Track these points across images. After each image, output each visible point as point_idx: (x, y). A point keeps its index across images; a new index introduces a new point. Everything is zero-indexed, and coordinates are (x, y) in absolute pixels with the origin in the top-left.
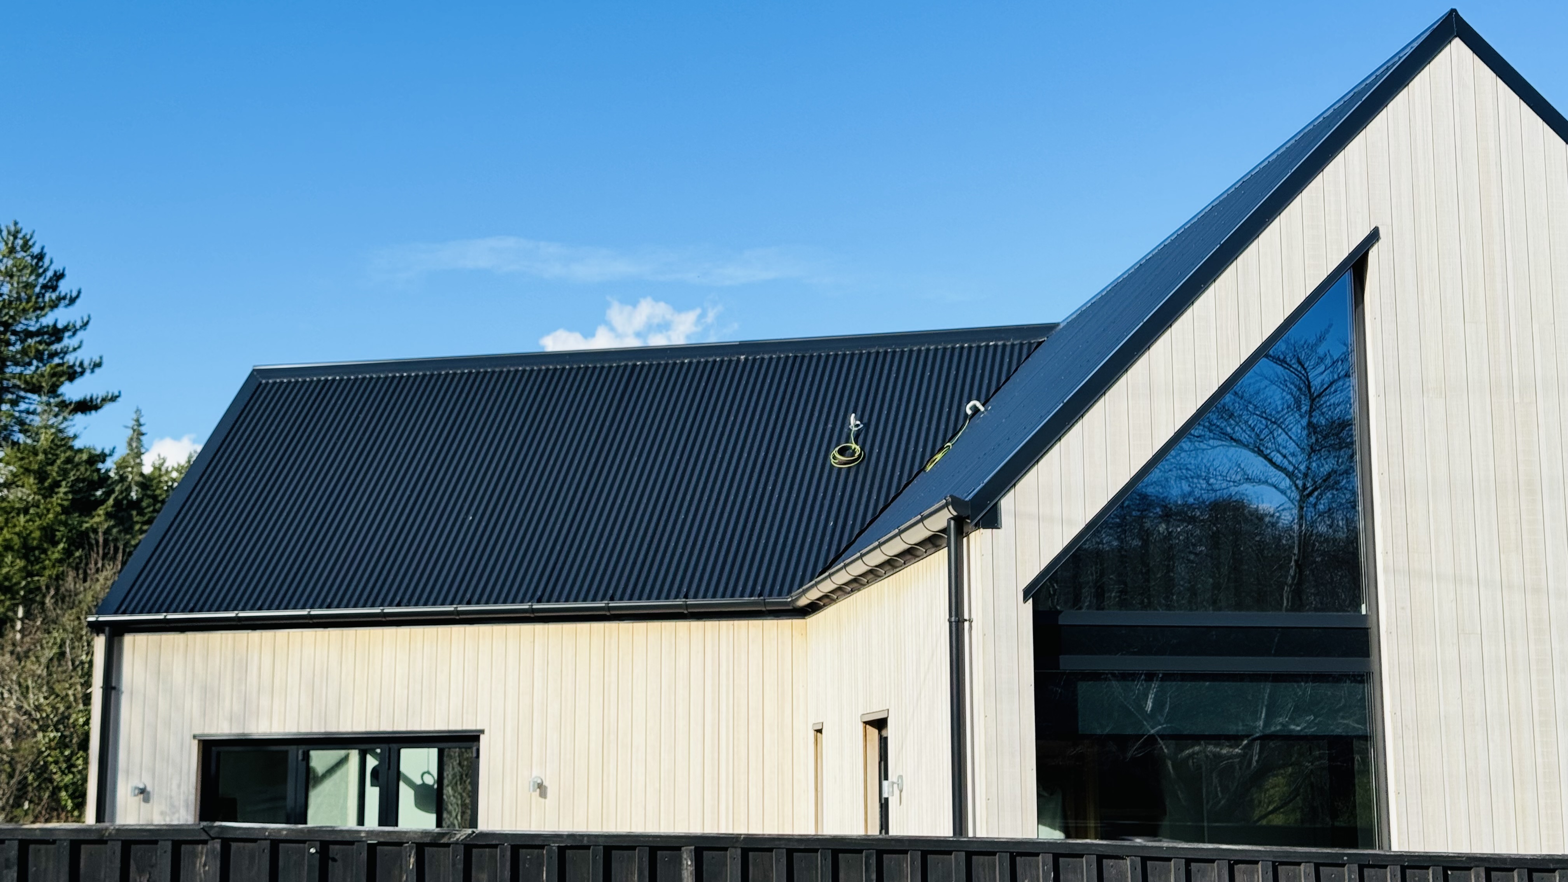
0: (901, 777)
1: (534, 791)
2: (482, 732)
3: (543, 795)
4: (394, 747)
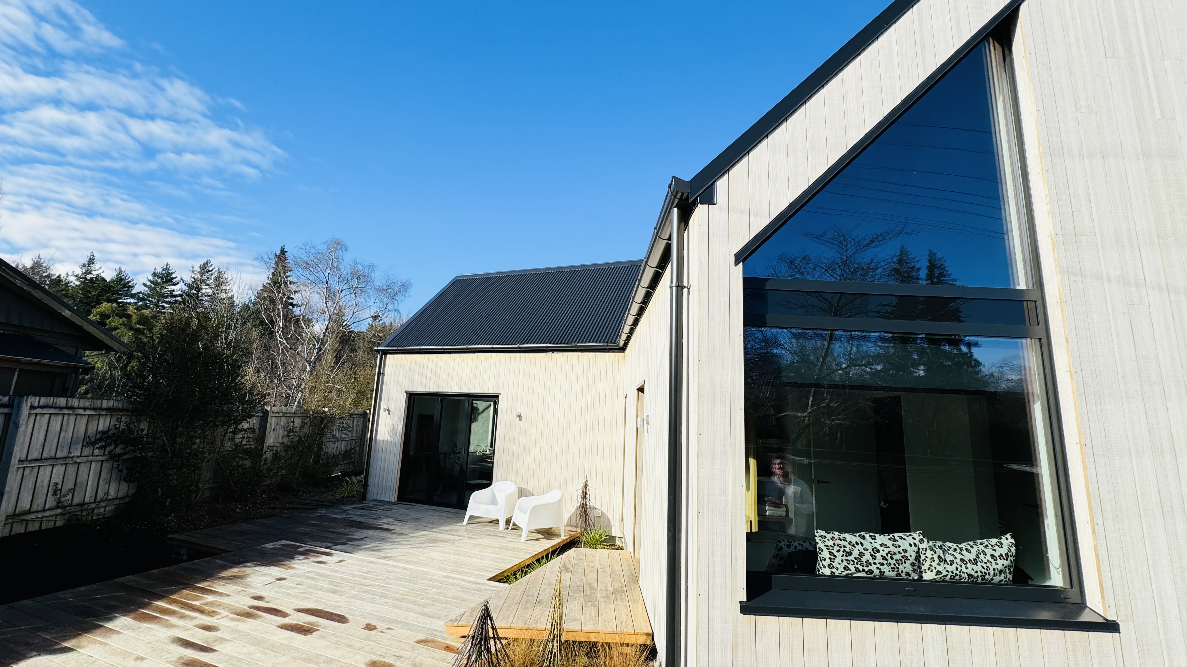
0: (648, 416)
1: (517, 418)
2: (501, 394)
3: (521, 420)
4: (471, 399)
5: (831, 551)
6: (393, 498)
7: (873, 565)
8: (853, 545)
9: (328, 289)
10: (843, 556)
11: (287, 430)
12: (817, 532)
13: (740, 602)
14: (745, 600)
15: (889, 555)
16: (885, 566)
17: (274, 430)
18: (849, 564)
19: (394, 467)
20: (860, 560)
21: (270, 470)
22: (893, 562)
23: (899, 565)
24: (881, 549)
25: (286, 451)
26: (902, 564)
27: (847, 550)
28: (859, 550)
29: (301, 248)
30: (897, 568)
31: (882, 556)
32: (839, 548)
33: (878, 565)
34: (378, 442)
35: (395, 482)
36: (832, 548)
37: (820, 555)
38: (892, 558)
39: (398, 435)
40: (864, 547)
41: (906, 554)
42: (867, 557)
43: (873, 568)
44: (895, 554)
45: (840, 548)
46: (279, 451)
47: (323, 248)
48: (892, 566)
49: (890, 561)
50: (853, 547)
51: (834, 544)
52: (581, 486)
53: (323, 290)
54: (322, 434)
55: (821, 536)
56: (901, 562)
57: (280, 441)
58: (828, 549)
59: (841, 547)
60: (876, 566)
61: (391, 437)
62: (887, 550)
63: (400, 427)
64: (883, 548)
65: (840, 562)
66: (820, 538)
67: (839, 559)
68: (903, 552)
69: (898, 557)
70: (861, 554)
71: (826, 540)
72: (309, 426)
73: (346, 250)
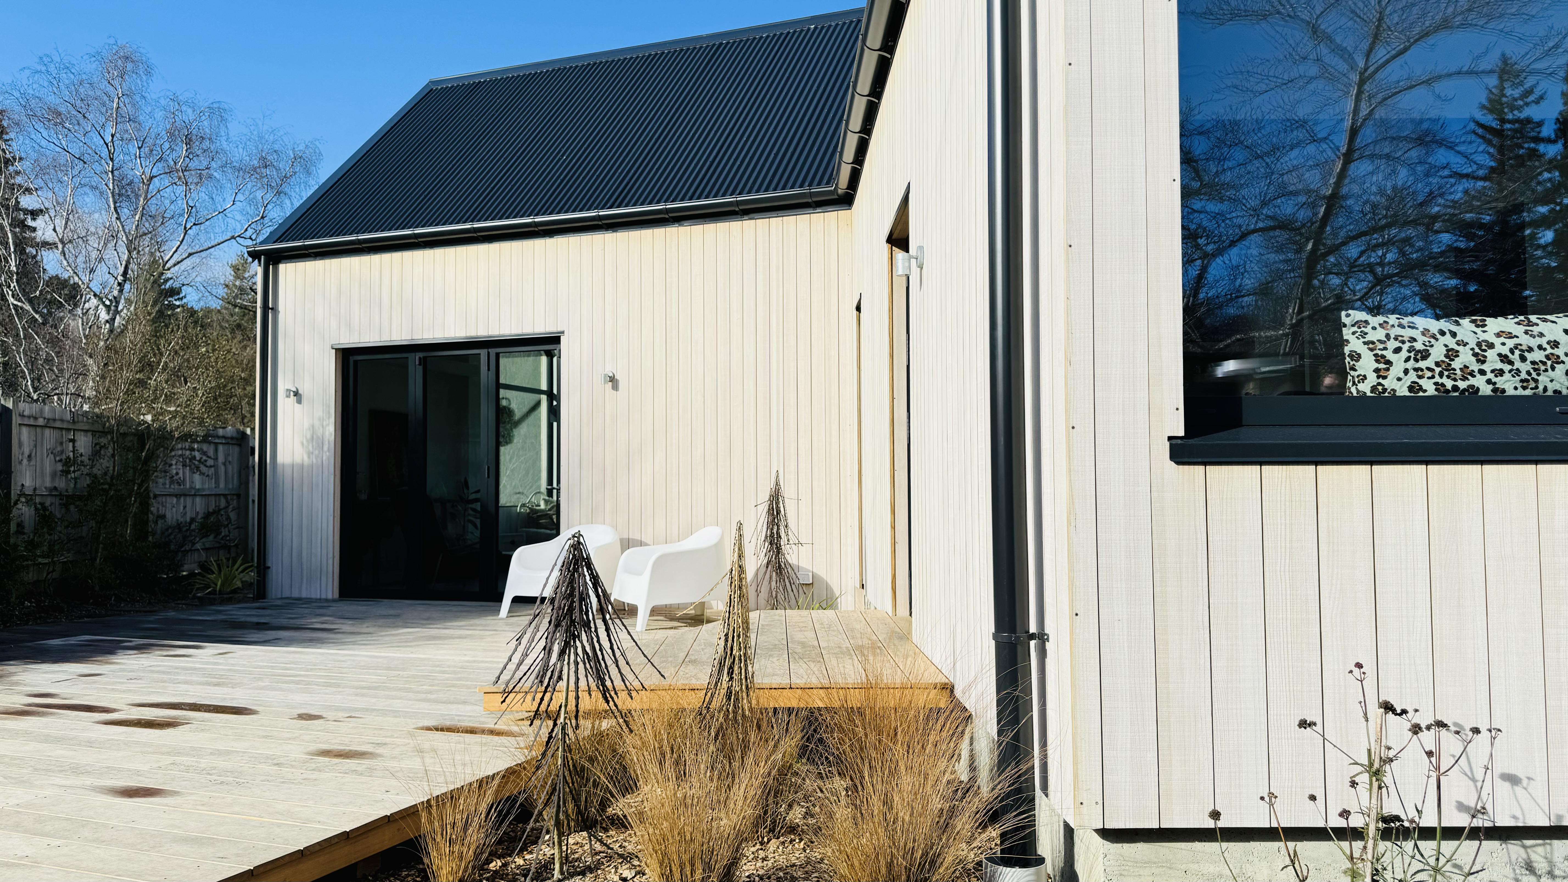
1: (605, 384)
2: (563, 332)
3: (615, 387)
4: (493, 351)
5: (1380, 353)
6: (329, 587)
7: (1478, 376)
8: (1434, 337)
9: (116, 173)
10: (1407, 360)
11: (60, 461)
12: (1348, 316)
13: (1170, 438)
14: (1181, 433)
15: (1517, 352)
16: (1507, 376)
17: (29, 456)
18: (1420, 377)
19: (324, 520)
20: (1448, 368)
21: (32, 545)
22: (1525, 367)
23: (1539, 375)
24: (1497, 342)
25: (66, 506)
26: (1546, 370)
27: (1419, 346)
28: (1446, 346)
29: (37, 72)
30: (1533, 379)
31: (1500, 355)
32: (1397, 344)
33: (1490, 376)
34: (279, 470)
35: (331, 555)
36: (1381, 346)
37: (1352, 373)
38: (1523, 359)
39: (326, 448)
40: (1457, 338)
41: (1556, 351)
42: (1465, 358)
43: (1479, 381)
44: (1530, 349)
45: (1400, 345)
46: (48, 504)
47: (91, 67)
48: (1524, 375)
49: (1518, 364)
50: (1432, 340)
51: (1388, 336)
52: (764, 496)
53: (104, 176)
54: (145, 473)
55: (1357, 322)
56: (1543, 368)
57: (48, 484)
58: (1371, 350)
59: (1403, 342)
60: (1485, 378)
61: (310, 454)
62: (1511, 343)
63: (329, 430)
64: (1502, 340)
65: (1402, 375)
66: (1355, 329)
67: (1397, 370)
68: (1548, 347)
69: (1538, 356)
70: (1452, 354)
71: (1368, 329)
72: (113, 456)
73: (148, 73)
